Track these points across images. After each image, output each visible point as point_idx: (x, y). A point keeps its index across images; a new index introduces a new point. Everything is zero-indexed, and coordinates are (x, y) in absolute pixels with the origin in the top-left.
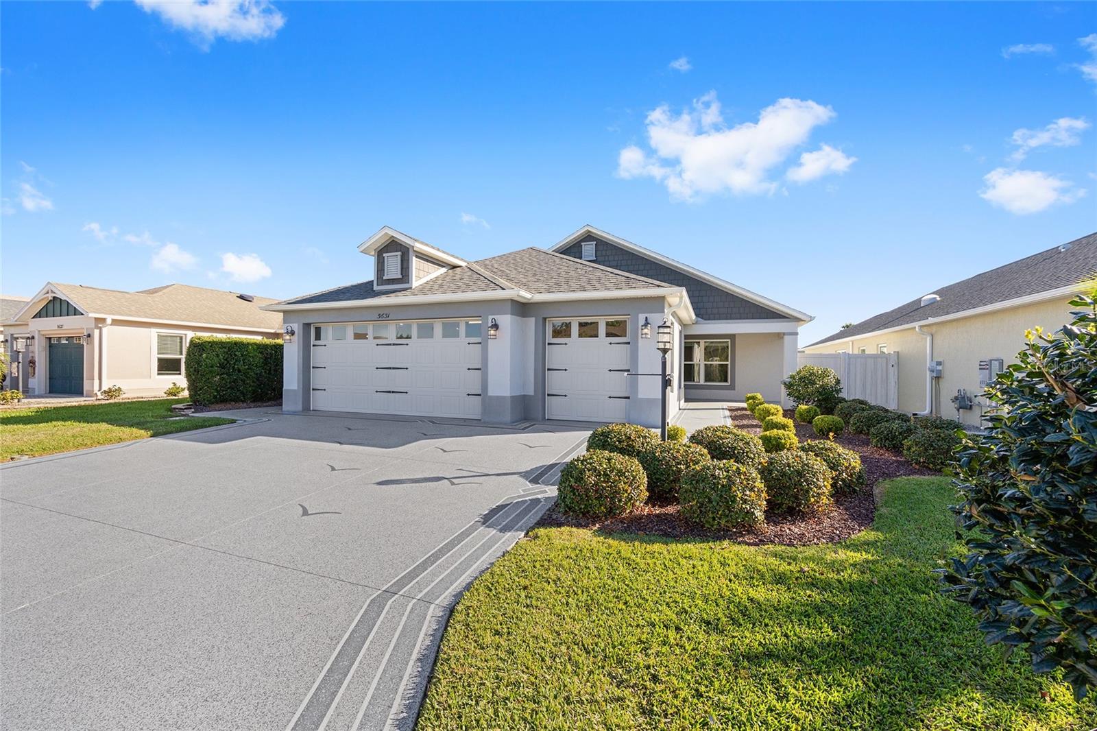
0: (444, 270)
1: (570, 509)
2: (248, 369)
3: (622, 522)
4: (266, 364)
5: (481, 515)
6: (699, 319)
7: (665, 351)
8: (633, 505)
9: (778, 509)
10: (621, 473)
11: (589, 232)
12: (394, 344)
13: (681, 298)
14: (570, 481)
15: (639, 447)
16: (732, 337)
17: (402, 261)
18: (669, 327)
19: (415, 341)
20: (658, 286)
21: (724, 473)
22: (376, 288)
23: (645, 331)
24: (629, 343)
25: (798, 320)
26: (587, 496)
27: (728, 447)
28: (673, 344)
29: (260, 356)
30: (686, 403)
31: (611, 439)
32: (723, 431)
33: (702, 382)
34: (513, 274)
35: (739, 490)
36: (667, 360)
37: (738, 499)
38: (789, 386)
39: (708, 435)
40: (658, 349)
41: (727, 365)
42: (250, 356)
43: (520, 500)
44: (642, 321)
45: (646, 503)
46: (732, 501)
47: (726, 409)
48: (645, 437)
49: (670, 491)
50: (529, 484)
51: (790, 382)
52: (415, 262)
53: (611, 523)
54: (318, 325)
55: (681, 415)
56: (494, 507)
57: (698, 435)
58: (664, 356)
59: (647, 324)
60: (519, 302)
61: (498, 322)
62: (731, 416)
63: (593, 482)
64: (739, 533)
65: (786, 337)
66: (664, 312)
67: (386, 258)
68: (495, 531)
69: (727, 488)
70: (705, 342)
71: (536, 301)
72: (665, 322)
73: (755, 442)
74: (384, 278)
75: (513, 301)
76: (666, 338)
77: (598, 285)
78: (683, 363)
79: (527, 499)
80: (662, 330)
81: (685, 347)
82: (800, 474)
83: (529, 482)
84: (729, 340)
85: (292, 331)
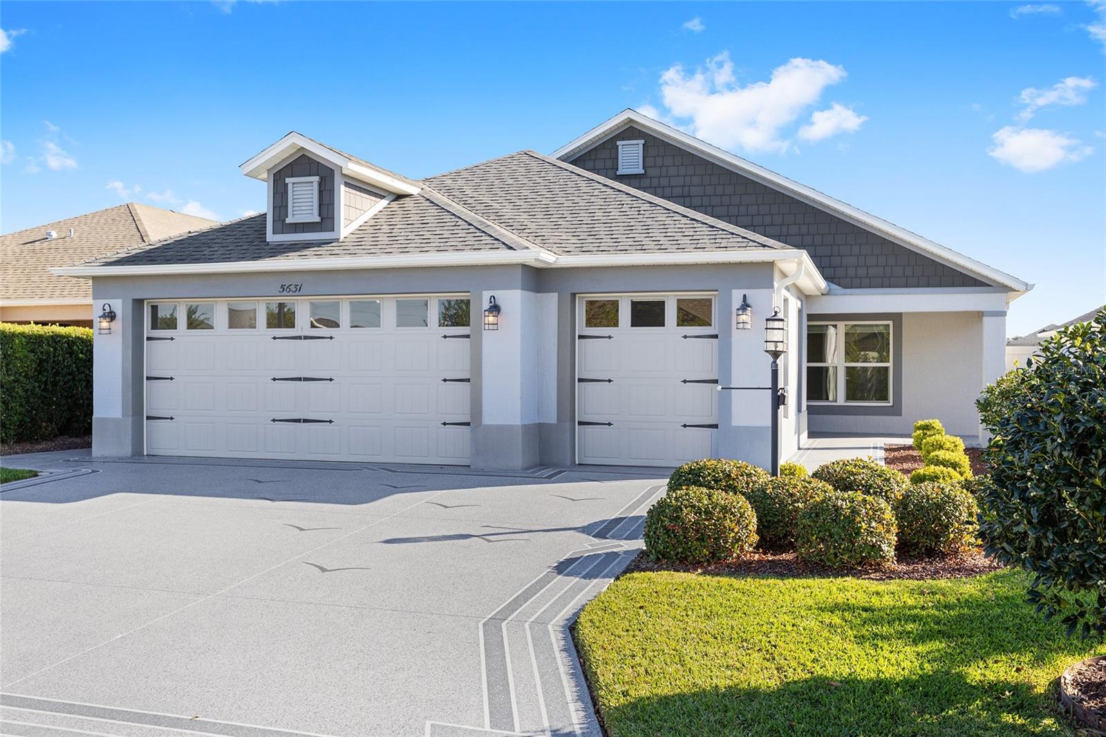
0: (384, 203)
1: (664, 557)
2: (14, 381)
3: (728, 567)
4: (40, 373)
5: (550, 567)
6: (834, 286)
7: (776, 354)
8: (742, 549)
9: (915, 550)
10: (724, 509)
11: (631, 121)
12: (306, 338)
13: (800, 264)
14: (662, 521)
15: (743, 487)
16: (897, 318)
17: (321, 192)
18: (782, 320)
19: (344, 332)
20: (764, 246)
21: (848, 503)
22: (270, 237)
23: (743, 318)
24: (716, 336)
25: (1006, 289)
26: (685, 537)
27: (862, 484)
28: (787, 344)
29: (31, 356)
30: (812, 440)
31: (703, 478)
32: (856, 465)
33: (841, 401)
34: (508, 211)
35: (864, 521)
36: (779, 366)
37: (862, 531)
38: (984, 406)
39: (835, 471)
40: (766, 351)
41: (886, 369)
42: (16, 358)
43: (592, 554)
44: (737, 302)
45: (757, 548)
46: (856, 534)
47: (881, 448)
48: (749, 475)
49: (785, 536)
50: (594, 539)
51: (985, 400)
52: (344, 195)
53: (716, 568)
54: (155, 302)
55: (801, 456)
56: (562, 560)
57: (823, 470)
58: (775, 362)
59: (745, 306)
60: (532, 267)
61: (499, 302)
62: (885, 459)
63: (693, 520)
64: (864, 571)
65: (985, 319)
66: (772, 287)
67: (290, 187)
68: (578, 579)
69: (851, 520)
70: (846, 325)
71: (560, 266)
72: (776, 312)
73: (899, 478)
74: (288, 221)
75: (525, 267)
76: (777, 336)
77: (663, 241)
78: (805, 365)
79: (600, 552)
80: (771, 324)
81: (809, 336)
82: (940, 507)
83: (593, 536)
84: (890, 323)
85: (111, 312)
